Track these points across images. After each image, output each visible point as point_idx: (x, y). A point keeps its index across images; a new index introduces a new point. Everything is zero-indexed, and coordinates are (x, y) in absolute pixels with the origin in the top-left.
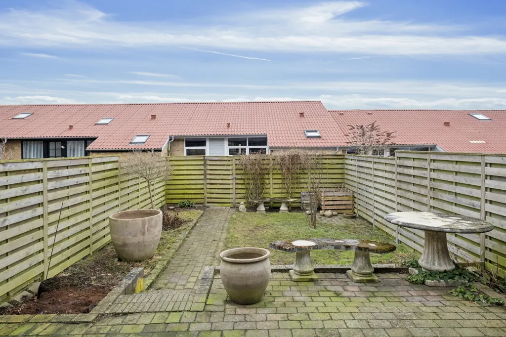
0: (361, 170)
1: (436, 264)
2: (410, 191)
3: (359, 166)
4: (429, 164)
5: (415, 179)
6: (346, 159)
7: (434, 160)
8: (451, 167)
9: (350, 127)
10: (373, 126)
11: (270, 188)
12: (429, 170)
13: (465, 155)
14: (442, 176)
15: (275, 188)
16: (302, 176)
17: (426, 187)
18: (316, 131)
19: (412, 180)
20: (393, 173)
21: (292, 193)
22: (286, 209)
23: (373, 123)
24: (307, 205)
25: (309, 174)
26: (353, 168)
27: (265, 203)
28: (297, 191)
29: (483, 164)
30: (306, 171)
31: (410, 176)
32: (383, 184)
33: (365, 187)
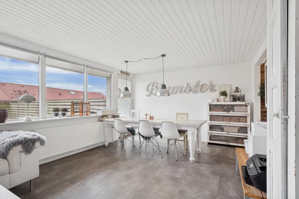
0: (19, 109)
3: (18, 107)
6: (10, 105)
7: (49, 102)
9: (13, 91)
10: (25, 91)
20: (35, 108)
23: (26, 90)
26: (15, 108)
33: (21, 115)
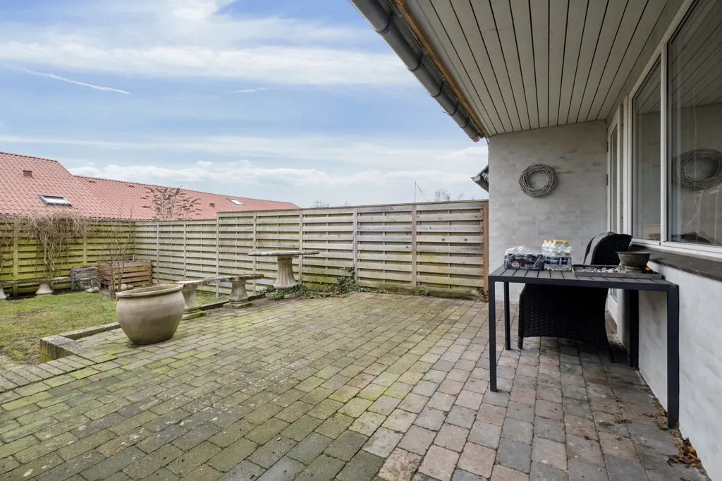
0: (165, 235)
1: (288, 283)
2: (234, 246)
3: (162, 232)
4: (255, 220)
5: (240, 235)
6: (138, 226)
7: (260, 217)
8: (276, 221)
11: (12, 266)
12: (255, 225)
13: (288, 210)
14: (268, 229)
15: (21, 266)
16: (73, 247)
17: (252, 239)
18: (62, 198)
19: (236, 236)
20: (214, 232)
21: (56, 271)
22: (49, 291)
24: (87, 282)
25: (85, 244)
26: (151, 235)
27: (4, 289)
28: (64, 267)
29: (301, 216)
30: (80, 241)
31: (235, 232)
32: (199, 245)
33: (171, 252)
